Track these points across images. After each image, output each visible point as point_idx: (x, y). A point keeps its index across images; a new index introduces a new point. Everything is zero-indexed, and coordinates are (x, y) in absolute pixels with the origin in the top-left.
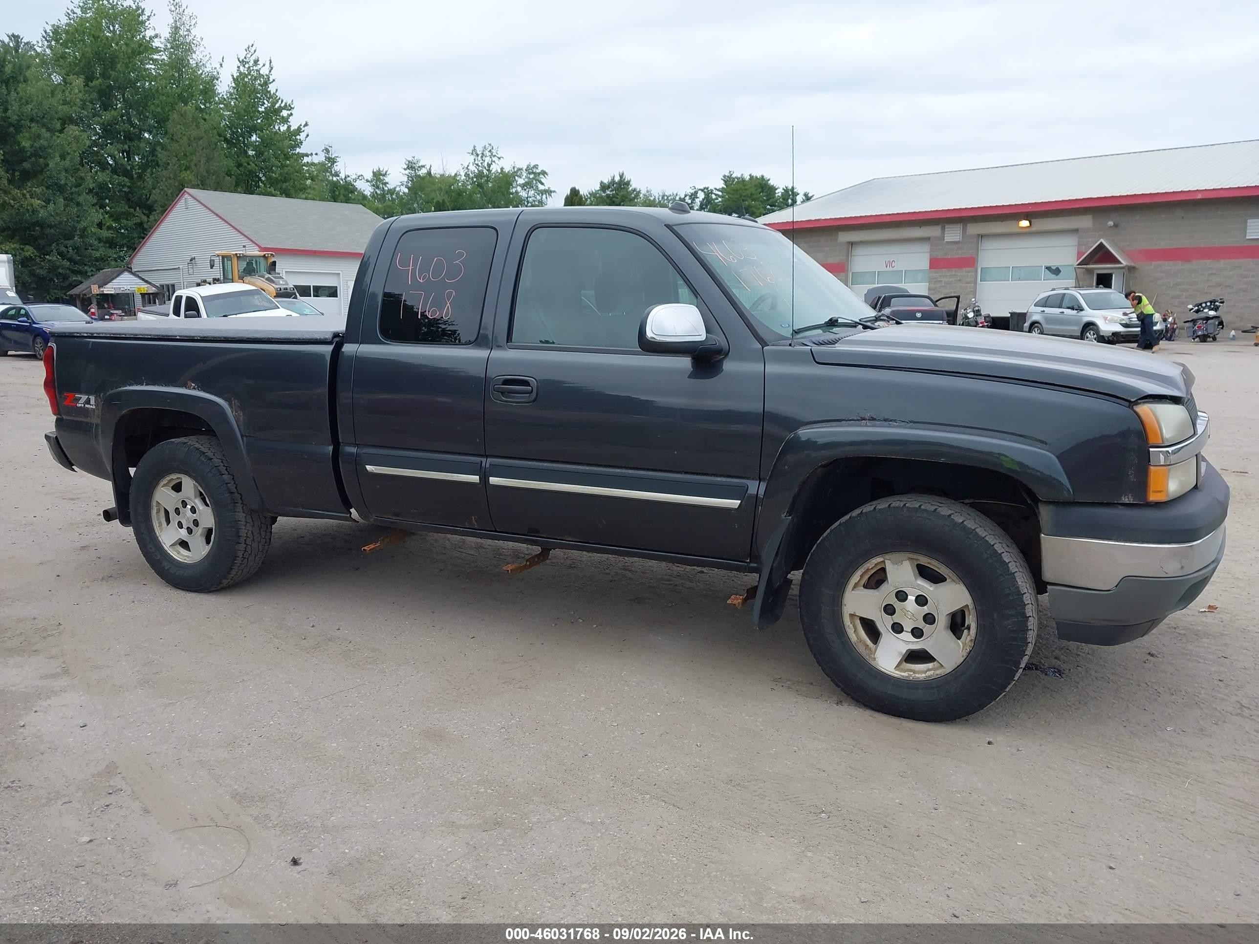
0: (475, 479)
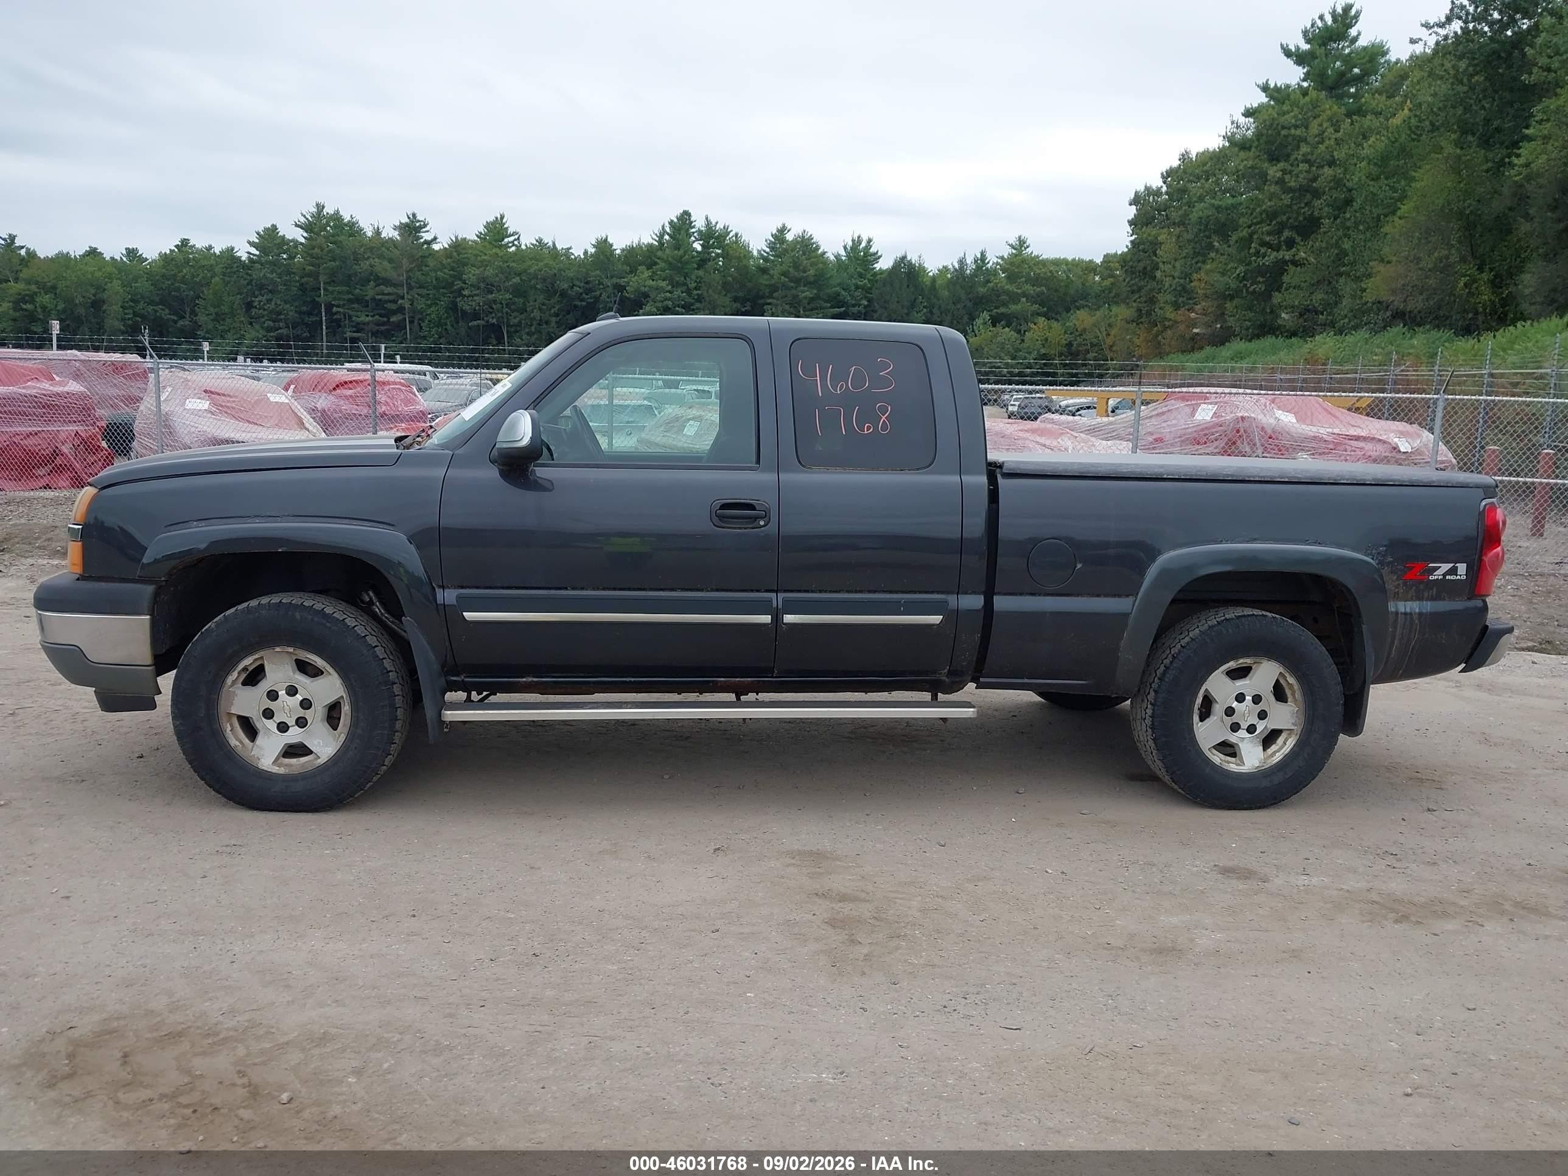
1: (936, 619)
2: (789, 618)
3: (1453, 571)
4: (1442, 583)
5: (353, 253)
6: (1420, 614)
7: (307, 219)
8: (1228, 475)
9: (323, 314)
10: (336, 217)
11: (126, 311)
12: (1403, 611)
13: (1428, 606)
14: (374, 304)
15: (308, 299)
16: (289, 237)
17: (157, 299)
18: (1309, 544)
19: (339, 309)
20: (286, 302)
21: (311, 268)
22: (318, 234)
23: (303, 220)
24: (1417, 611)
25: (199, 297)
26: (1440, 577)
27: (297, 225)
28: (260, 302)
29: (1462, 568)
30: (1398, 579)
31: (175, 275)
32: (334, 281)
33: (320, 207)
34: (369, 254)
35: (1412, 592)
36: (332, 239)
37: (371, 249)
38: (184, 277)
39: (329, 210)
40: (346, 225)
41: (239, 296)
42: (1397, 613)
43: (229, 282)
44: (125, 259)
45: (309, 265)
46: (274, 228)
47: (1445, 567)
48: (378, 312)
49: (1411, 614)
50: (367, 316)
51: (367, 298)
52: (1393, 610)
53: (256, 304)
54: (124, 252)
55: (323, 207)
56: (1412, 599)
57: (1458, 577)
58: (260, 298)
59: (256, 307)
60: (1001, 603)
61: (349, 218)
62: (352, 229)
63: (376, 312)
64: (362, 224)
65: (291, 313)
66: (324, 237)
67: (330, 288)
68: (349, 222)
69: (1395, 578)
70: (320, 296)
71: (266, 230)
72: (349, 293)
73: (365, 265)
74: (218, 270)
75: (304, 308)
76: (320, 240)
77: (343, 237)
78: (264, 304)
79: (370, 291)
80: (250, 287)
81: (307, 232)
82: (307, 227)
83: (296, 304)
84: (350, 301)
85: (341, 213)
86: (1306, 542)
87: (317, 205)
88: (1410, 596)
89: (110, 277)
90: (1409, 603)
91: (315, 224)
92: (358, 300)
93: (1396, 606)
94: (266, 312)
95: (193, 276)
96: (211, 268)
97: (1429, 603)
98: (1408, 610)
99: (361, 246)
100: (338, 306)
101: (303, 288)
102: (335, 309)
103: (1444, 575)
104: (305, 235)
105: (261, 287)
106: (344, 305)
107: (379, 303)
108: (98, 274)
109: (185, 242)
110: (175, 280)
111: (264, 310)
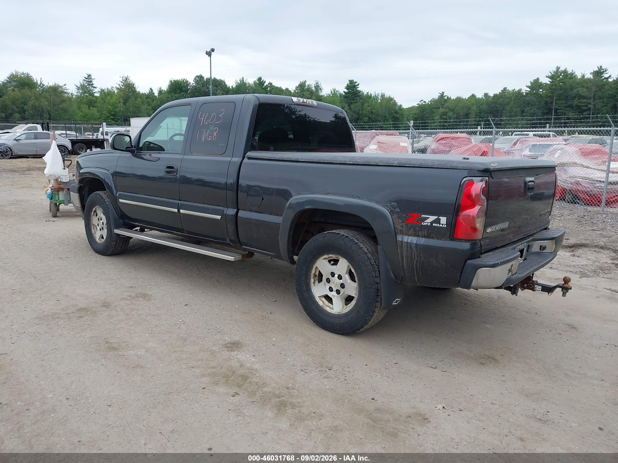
1: (219, 217)
2: (182, 211)
3: (438, 221)
4: (430, 227)
5: (570, 86)
6: (417, 245)
7: (552, 74)
8: (325, 160)
9: (553, 113)
10: (565, 72)
11: (477, 117)
12: (406, 241)
13: (422, 241)
14: (577, 108)
15: (548, 107)
16: (543, 82)
17: (489, 111)
18: (353, 198)
19: (561, 111)
20: (538, 109)
21: (550, 94)
22: (556, 80)
23: (550, 74)
24: (415, 242)
25: (504, 110)
26: (429, 224)
27: (547, 77)
28: (527, 110)
29: (443, 220)
30: (402, 222)
31: (496, 102)
32: (560, 99)
33: (558, 68)
34: (577, 86)
35: (411, 231)
36: (561, 81)
37: (579, 84)
38: (500, 102)
39: (562, 69)
40: (569, 74)
41: (519, 108)
42: (402, 242)
43: (516, 103)
44: (483, 97)
45: (550, 93)
46: (538, 79)
47: (432, 218)
48: (579, 111)
49: (410, 243)
50: (573, 113)
51: (573, 105)
52: (400, 240)
53: (525, 111)
54: (484, 95)
55: (560, 68)
56: (412, 235)
57: (441, 225)
58: (527, 108)
59: (525, 112)
60: (241, 214)
61: (571, 71)
62: (572, 76)
63: (577, 111)
64: (576, 74)
65: (539, 114)
66: (558, 80)
67: (558, 102)
68: (571, 73)
69: (400, 221)
70: (553, 106)
71: (534, 80)
72: (566, 103)
73: (575, 91)
74: (513, 99)
75: (546, 111)
76: (557, 82)
77: (567, 80)
78: (529, 111)
79: (575, 102)
80: (524, 104)
81: (551, 79)
82: (552, 77)
83: (542, 109)
84: (566, 107)
85: (567, 70)
86: (353, 197)
87: (557, 67)
88: (410, 233)
89: (473, 104)
90: (411, 237)
91: (555, 76)
92: (570, 106)
93: (403, 237)
94: (529, 114)
95: (503, 101)
96: (510, 98)
97: (424, 239)
98: (409, 241)
99: (574, 83)
100: (560, 109)
101: (546, 103)
102: (558, 111)
103: (432, 223)
104: (550, 80)
105: (529, 104)
106: (563, 109)
107: (579, 107)
108: (469, 104)
109: (505, 89)
110: (496, 104)
111: (529, 113)
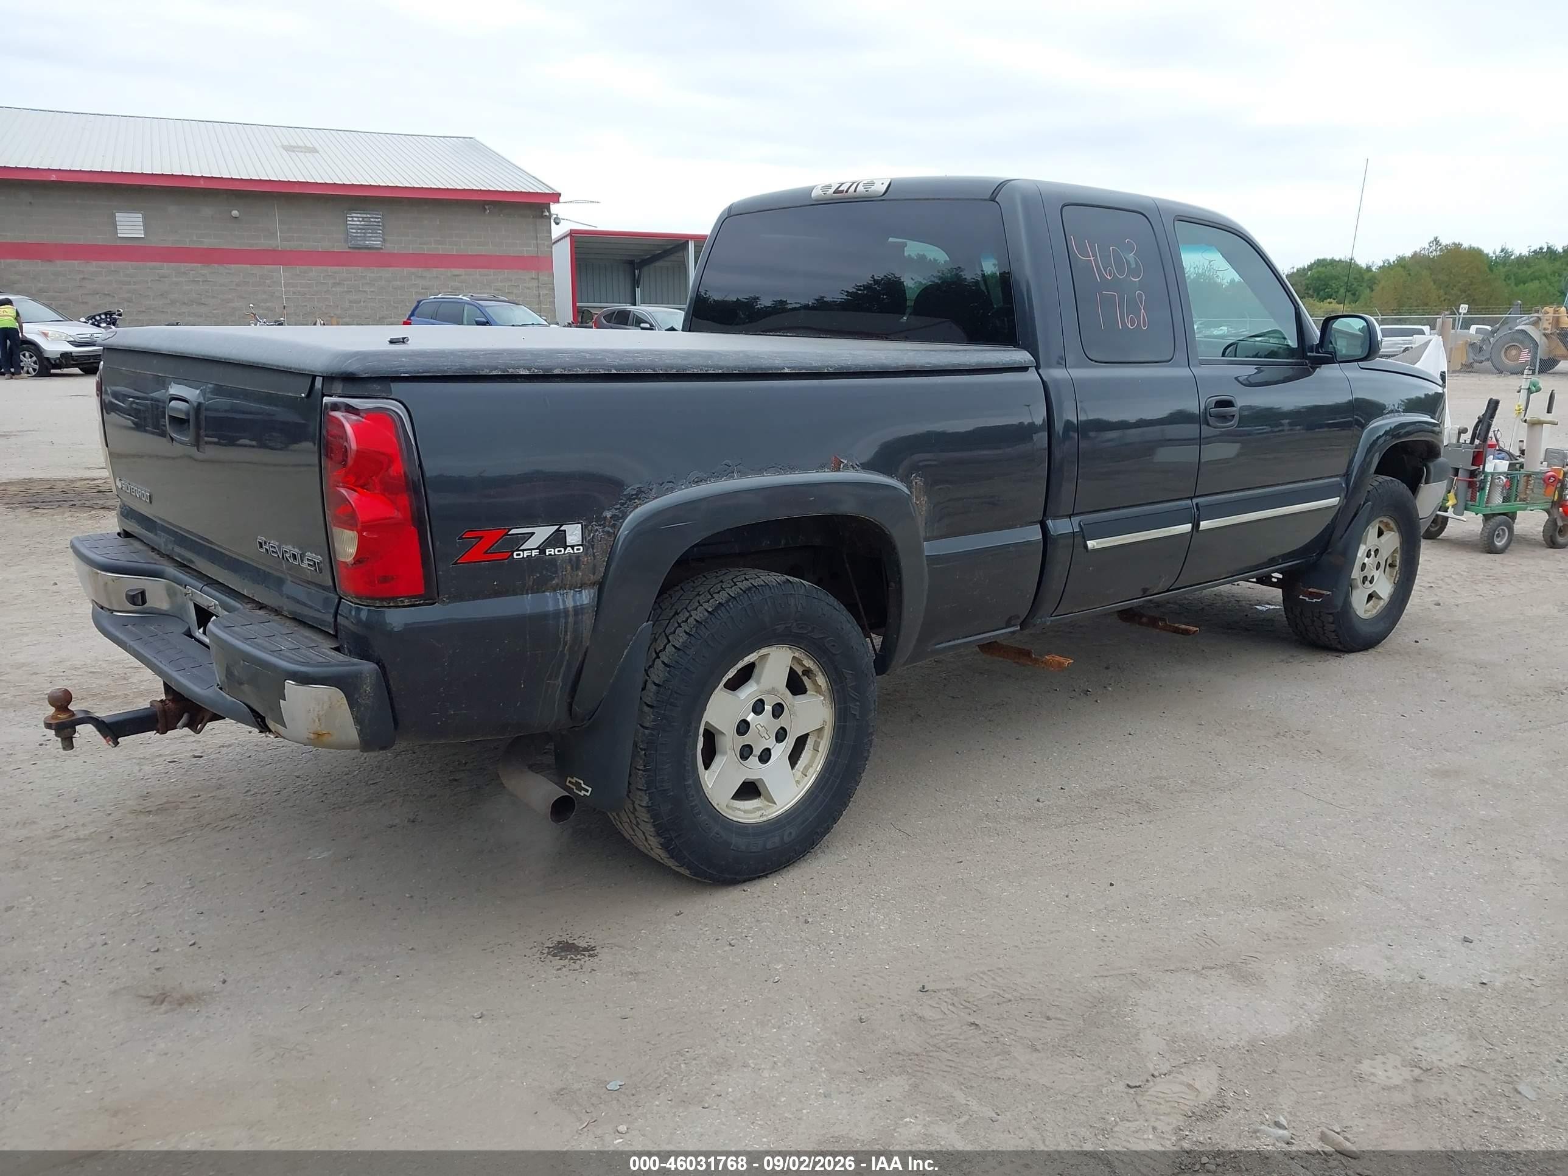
0: (1187, 527)
